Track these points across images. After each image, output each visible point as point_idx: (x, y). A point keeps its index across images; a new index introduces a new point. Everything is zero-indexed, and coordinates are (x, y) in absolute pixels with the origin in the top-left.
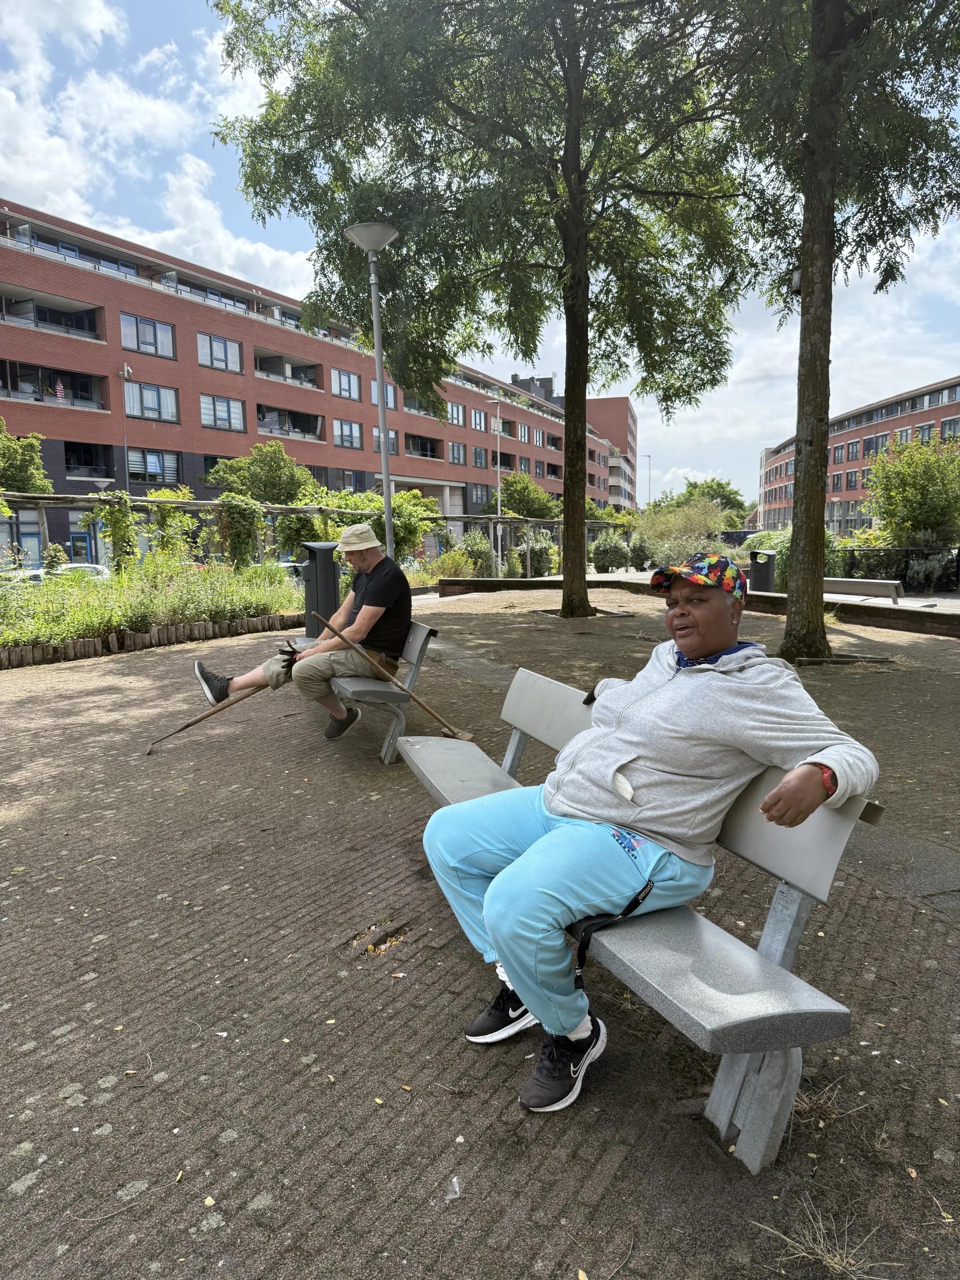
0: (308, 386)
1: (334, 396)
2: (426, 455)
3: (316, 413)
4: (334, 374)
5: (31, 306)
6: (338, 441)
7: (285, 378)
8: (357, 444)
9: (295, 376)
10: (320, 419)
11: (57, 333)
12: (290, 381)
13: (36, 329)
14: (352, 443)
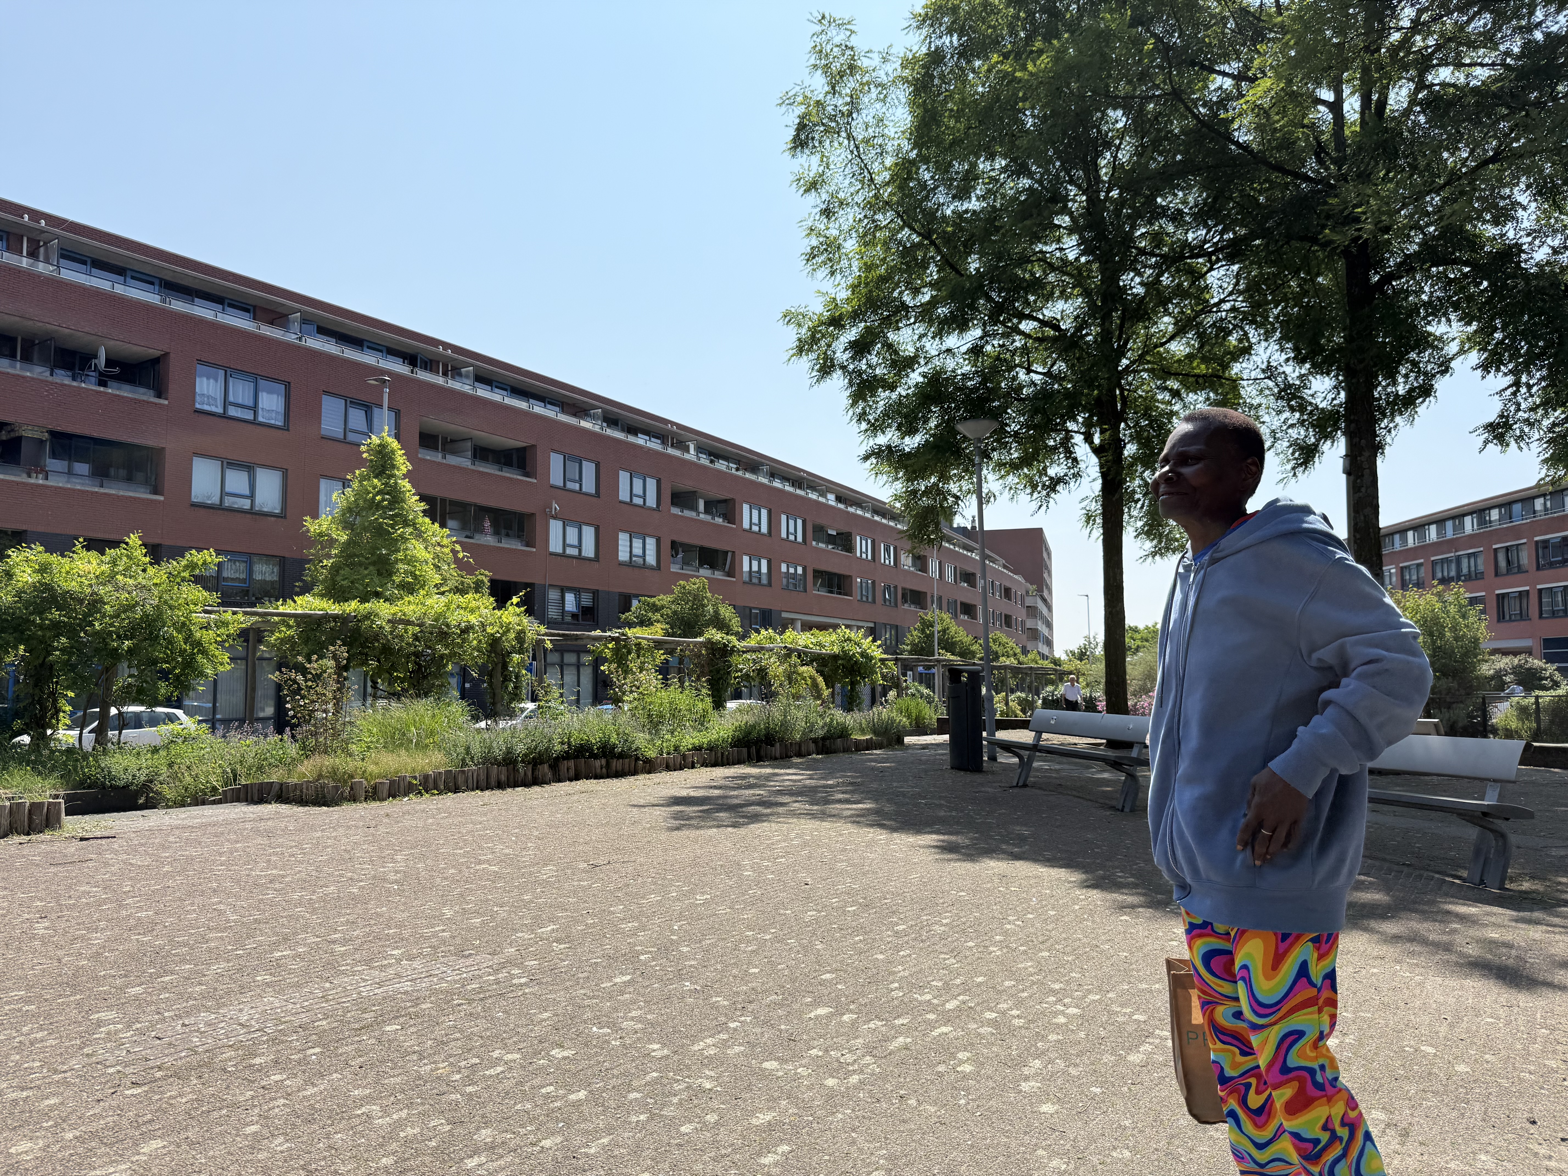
0: (719, 520)
1: (745, 530)
2: (831, 592)
3: (726, 548)
4: (746, 508)
5: (469, 444)
6: (746, 577)
7: (698, 513)
8: (764, 580)
9: (707, 511)
10: (730, 554)
11: (492, 471)
12: (702, 516)
13: (473, 467)
14: (760, 579)
